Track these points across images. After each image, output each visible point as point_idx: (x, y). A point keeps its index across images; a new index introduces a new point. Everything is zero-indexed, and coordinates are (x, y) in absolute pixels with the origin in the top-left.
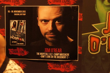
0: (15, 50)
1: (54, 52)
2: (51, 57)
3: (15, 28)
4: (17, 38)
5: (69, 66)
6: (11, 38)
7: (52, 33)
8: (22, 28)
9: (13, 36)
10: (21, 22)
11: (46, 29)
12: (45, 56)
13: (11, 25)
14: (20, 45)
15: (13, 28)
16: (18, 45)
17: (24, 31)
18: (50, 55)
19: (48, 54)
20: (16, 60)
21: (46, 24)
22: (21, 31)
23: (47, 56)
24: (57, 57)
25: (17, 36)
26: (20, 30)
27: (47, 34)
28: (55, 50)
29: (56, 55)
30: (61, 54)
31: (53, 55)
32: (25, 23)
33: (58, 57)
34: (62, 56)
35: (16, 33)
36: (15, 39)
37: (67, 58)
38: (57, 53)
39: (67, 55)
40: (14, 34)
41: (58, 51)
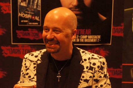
0: (27, 32)
1: (81, 34)
2: (76, 40)
3: (26, 1)
4: (29, 16)
5: (99, 52)
6: (20, 16)
7: (77, 10)
8: (36, 2)
9: (22, 12)
14: (33, 25)
15: (22, 2)
16: (29, 25)
17: (38, 6)
20: (27, 46)
22: (34, 6)
24: (84, 40)
25: (28, 14)
26: (32, 5)
28: (82, 31)
29: (83, 38)
30: (90, 37)
31: (79, 38)
33: (86, 41)
34: (91, 39)
35: (27, 9)
36: (26, 17)
37: (98, 41)
38: (85, 35)
39: (98, 37)
40: (24, 11)
41: (86, 33)
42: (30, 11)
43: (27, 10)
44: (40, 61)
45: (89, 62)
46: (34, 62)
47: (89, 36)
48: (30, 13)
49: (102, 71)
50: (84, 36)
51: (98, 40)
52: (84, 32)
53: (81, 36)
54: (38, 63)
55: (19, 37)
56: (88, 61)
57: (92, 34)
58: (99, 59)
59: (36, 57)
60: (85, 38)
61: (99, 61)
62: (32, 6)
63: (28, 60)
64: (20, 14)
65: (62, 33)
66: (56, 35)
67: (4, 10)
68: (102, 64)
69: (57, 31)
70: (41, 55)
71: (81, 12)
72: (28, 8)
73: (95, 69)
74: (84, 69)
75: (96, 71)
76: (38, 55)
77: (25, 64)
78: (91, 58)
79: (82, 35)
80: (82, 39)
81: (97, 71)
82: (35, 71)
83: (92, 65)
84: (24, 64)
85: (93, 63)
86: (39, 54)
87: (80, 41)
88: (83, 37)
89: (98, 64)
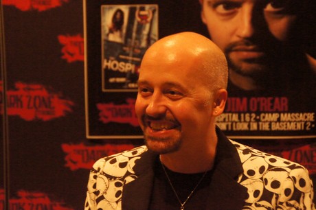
0: (122, 107)
1: (261, 110)
2: (249, 126)
4: (128, 67)
5: (312, 157)
6: (107, 66)
7: (251, 47)
8: (145, 32)
9: (112, 58)
10: (143, 13)
11: (232, 34)
12: (227, 126)
13: (104, 21)
15: (111, 31)
16: (129, 88)
17: (153, 41)
18: (248, 119)
19: (240, 118)
21: (231, 15)
22: (140, 43)
23: (236, 123)
24: (270, 125)
25: (126, 61)
26: (136, 39)
27: (234, 48)
28: (265, 102)
29: (267, 121)
30: (285, 117)
31: (258, 121)
32: (156, 15)
33: (275, 127)
34: (288, 124)
35: (125, 48)
36: (122, 69)
37: (308, 128)
38: (272, 113)
39: (308, 117)
40: (117, 54)
41: (275, 108)
42: (131, 53)
43: (124, 53)
44: (133, 177)
45: (261, 179)
46: (117, 181)
47: (282, 115)
48: (130, 58)
49: (297, 205)
50: (270, 115)
51: (309, 124)
52: (270, 104)
53: (262, 115)
54: (127, 183)
55: (105, 121)
56: (258, 175)
57: (291, 110)
58: (288, 170)
59: (123, 165)
60: (272, 120)
61: (289, 177)
62: (137, 41)
63: (101, 176)
64: (108, 62)
65: (186, 98)
66: (170, 104)
67: (69, 53)
68: (297, 185)
69: (173, 93)
70: (136, 161)
71: (261, 54)
72: (126, 46)
73: (277, 198)
74: (247, 196)
75: (281, 203)
76: (127, 160)
77: (95, 186)
78: (267, 167)
79: (265, 113)
80: (264, 122)
81: (284, 204)
82: (120, 203)
83: (268, 187)
84: (92, 185)
85: (272, 180)
86: (130, 158)
87: (260, 129)
88: (266, 119)
89: (286, 184)
